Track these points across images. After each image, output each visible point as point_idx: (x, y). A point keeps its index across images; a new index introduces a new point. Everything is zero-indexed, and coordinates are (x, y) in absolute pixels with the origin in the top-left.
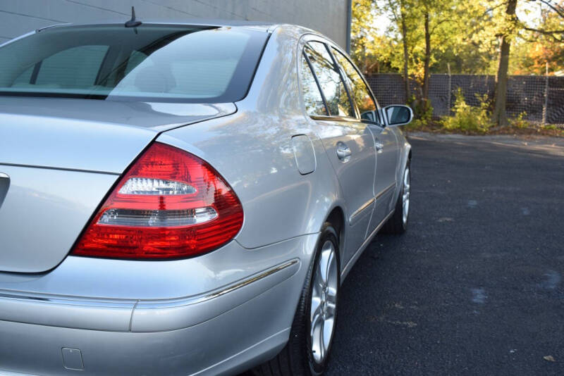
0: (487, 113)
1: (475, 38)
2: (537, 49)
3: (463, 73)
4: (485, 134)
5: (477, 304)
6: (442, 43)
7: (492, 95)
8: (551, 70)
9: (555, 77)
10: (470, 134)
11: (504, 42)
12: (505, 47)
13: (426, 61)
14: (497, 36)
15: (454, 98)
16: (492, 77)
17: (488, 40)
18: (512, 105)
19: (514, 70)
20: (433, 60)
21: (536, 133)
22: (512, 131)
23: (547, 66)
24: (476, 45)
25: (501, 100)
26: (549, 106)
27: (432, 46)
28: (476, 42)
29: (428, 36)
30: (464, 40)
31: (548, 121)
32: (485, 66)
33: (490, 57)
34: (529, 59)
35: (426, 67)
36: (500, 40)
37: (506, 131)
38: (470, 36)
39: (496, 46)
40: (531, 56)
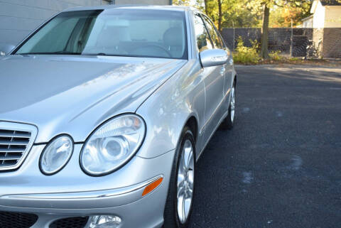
0: (257, 51)
1: (249, 5)
2: (286, 12)
3: (243, 27)
4: (256, 64)
5: (246, 184)
6: (228, 9)
7: (259, 41)
8: (295, 24)
9: (297, 29)
10: (247, 65)
11: (266, 7)
12: (267, 11)
13: (220, 20)
14: (261, 4)
15: (237, 43)
16: (259, 29)
17: (256, 6)
18: (272, 46)
19: (272, 24)
20: (224, 19)
21: (287, 63)
22: (272, 62)
23: (292, 22)
24: (250, 10)
25: (265, 43)
26: (294, 46)
27: (223, 11)
28: (249, 8)
29: (220, 5)
30: (242, 7)
31: (294, 55)
32: (256, 23)
33: (258, 17)
34: (282, 18)
35: (219, 24)
36: (264, 6)
37: (268, 62)
38: (246, 4)
39: (262, 10)
40: (283, 16)
